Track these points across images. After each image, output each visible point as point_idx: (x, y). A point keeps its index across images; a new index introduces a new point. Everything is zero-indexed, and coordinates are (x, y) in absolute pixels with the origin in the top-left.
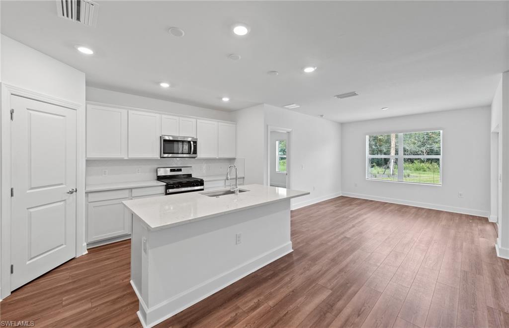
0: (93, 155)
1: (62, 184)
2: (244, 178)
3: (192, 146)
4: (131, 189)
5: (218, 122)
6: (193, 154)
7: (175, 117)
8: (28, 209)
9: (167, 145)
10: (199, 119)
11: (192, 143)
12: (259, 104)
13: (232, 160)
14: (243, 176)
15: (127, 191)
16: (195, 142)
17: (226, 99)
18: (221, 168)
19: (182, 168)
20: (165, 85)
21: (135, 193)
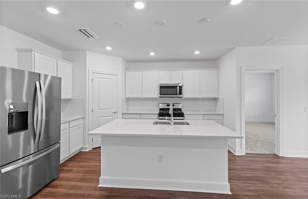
0: (128, 96)
1: (111, 109)
2: (223, 115)
3: (178, 89)
4: (141, 114)
5: (200, 70)
6: (179, 94)
7: (168, 72)
8: (98, 117)
9: (163, 90)
10: (185, 70)
11: (178, 87)
12: (232, 48)
13: (216, 99)
14: (222, 113)
15: (139, 115)
16: (180, 87)
17: (197, 53)
18: (207, 105)
19: (174, 104)
20: (152, 54)
21: (143, 116)
